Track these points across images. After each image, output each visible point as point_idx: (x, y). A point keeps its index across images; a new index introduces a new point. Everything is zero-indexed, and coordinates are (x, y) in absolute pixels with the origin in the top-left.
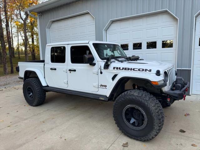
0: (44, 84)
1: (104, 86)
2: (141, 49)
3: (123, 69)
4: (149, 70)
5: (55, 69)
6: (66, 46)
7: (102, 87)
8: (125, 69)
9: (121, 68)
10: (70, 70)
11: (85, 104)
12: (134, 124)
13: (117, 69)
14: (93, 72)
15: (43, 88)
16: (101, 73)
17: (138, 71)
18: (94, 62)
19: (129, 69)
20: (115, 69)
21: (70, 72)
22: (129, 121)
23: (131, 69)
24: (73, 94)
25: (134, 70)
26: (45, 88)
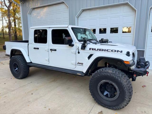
0: (28, 61)
1: (81, 64)
2: (106, 33)
3: (98, 50)
4: (120, 51)
5: (38, 49)
6: (47, 29)
7: (79, 64)
8: (100, 50)
9: (96, 49)
10: (51, 50)
11: (62, 77)
12: (107, 96)
13: (93, 49)
14: (72, 52)
15: (28, 64)
16: (79, 53)
17: (111, 52)
18: (73, 43)
19: (103, 50)
20: (91, 50)
21: (51, 52)
22: (103, 94)
23: (105, 50)
24: (54, 70)
25: (107, 50)
26: (29, 64)
